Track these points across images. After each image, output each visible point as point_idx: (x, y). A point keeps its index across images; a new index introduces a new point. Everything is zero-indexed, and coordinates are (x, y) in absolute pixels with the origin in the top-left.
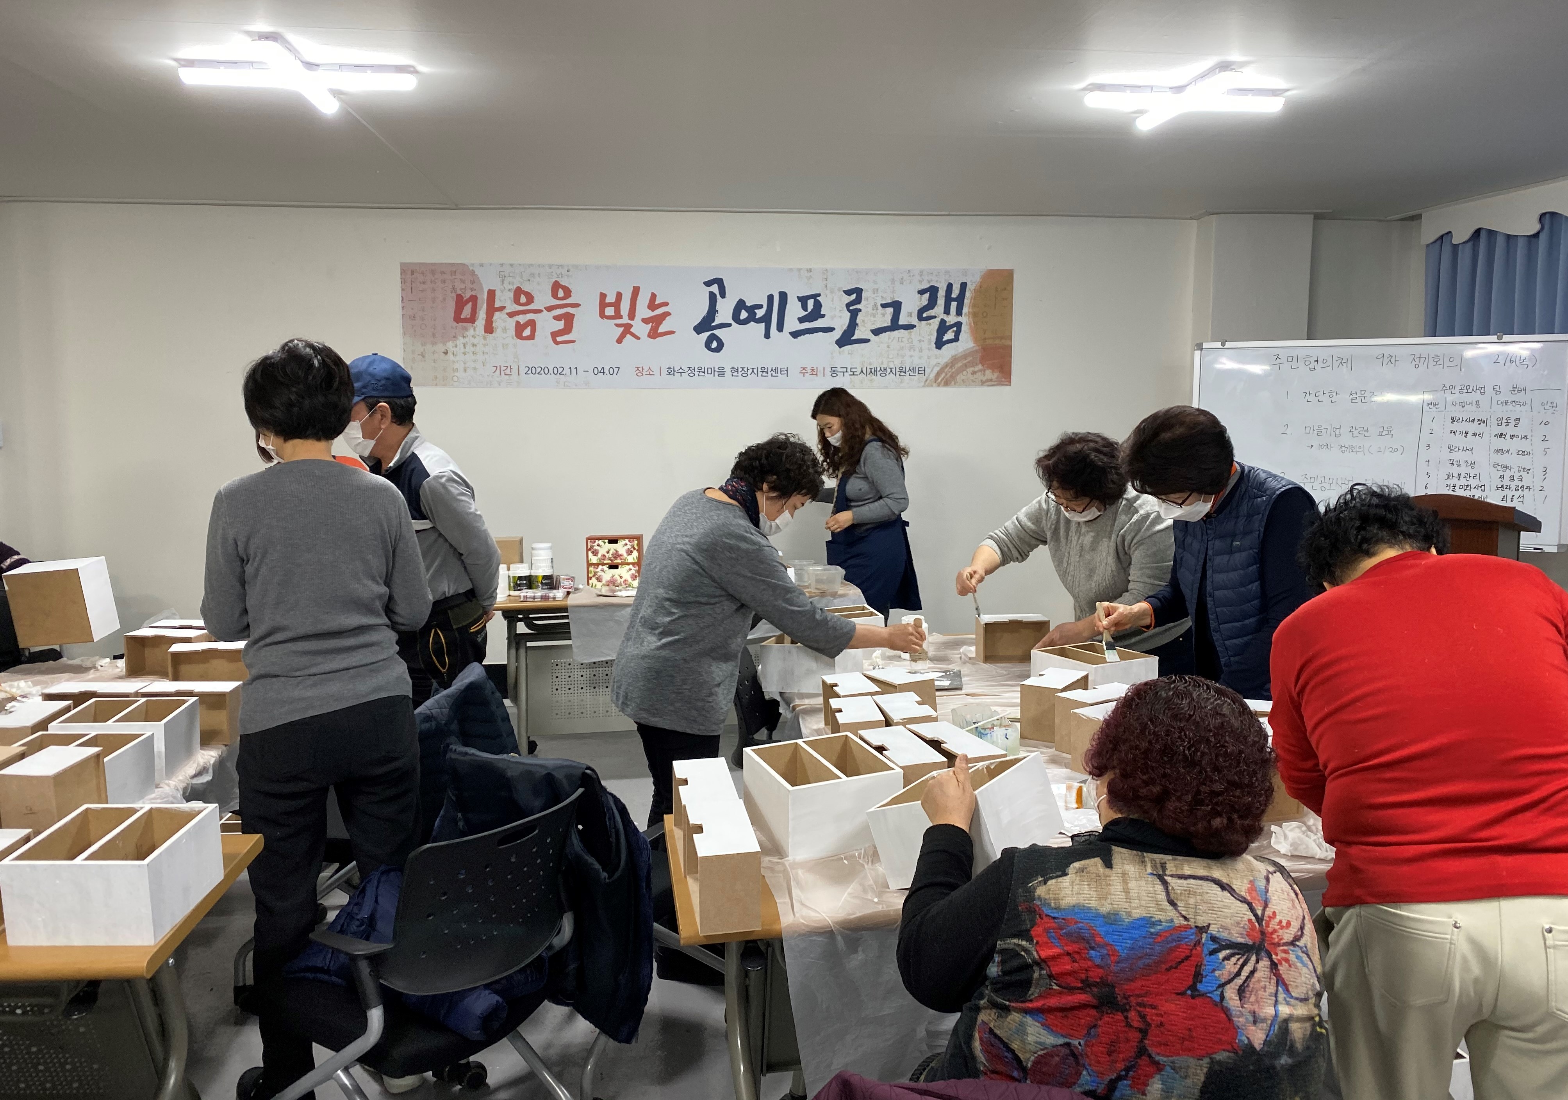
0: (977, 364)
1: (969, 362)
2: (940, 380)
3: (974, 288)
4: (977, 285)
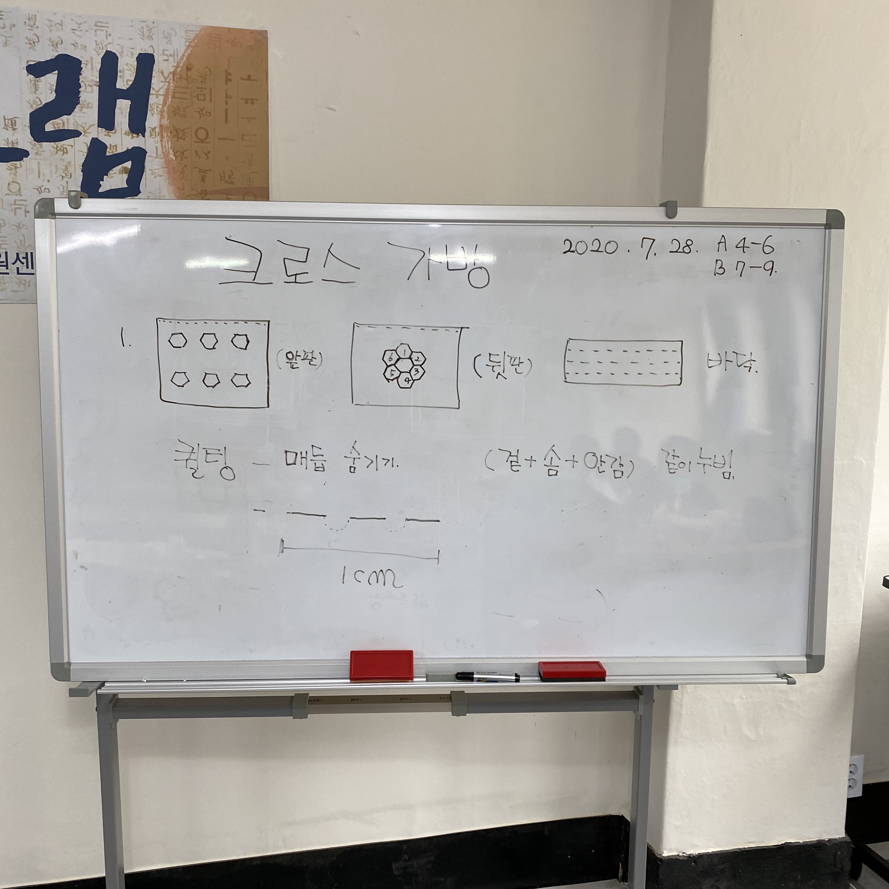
3: (172, 70)
4: (178, 63)
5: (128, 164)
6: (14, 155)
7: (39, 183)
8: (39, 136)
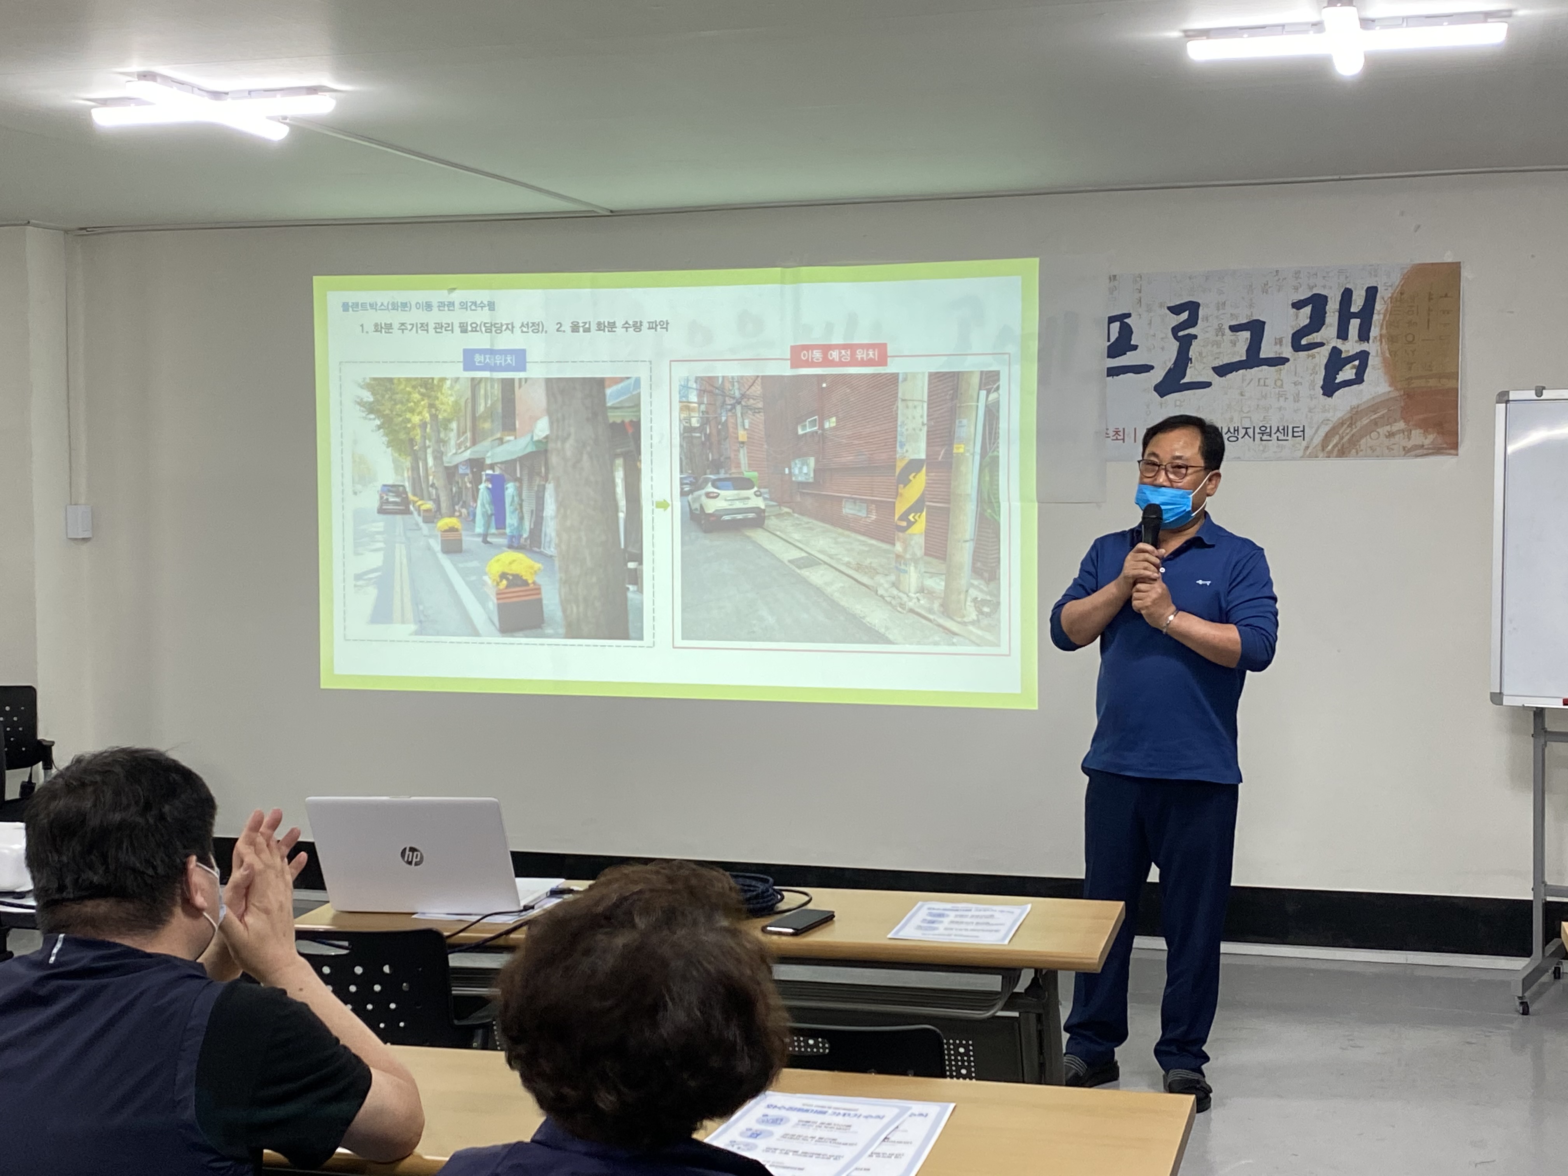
0: (1395, 421)
1: (1382, 417)
2: (1330, 447)
3: (1390, 295)
4: (1395, 291)
5: (1357, 363)
6: (1280, 361)
7: (1296, 379)
8: (1297, 347)
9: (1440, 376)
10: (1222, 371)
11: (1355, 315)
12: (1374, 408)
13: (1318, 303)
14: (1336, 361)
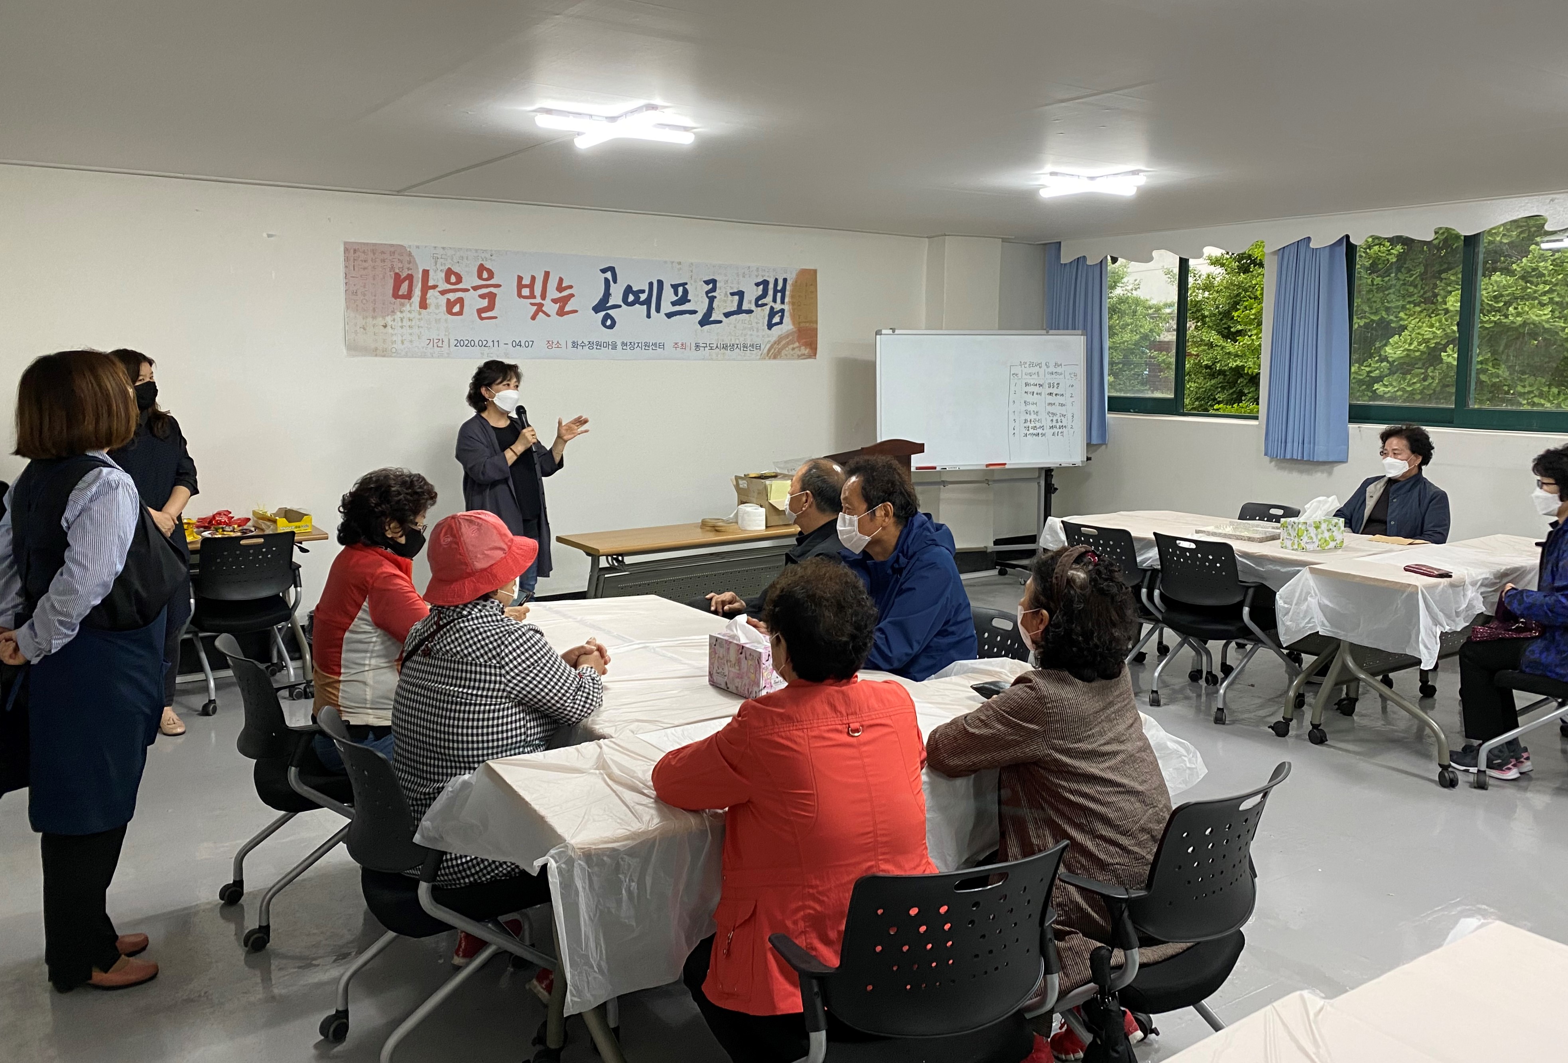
0: (795, 342)
1: (789, 340)
2: (770, 355)
3: (792, 282)
4: (794, 281)
5: (780, 314)
6: (750, 312)
7: (757, 321)
8: (757, 305)
9: (811, 322)
10: (727, 315)
11: (779, 291)
12: (787, 336)
13: (765, 283)
14: (772, 313)
